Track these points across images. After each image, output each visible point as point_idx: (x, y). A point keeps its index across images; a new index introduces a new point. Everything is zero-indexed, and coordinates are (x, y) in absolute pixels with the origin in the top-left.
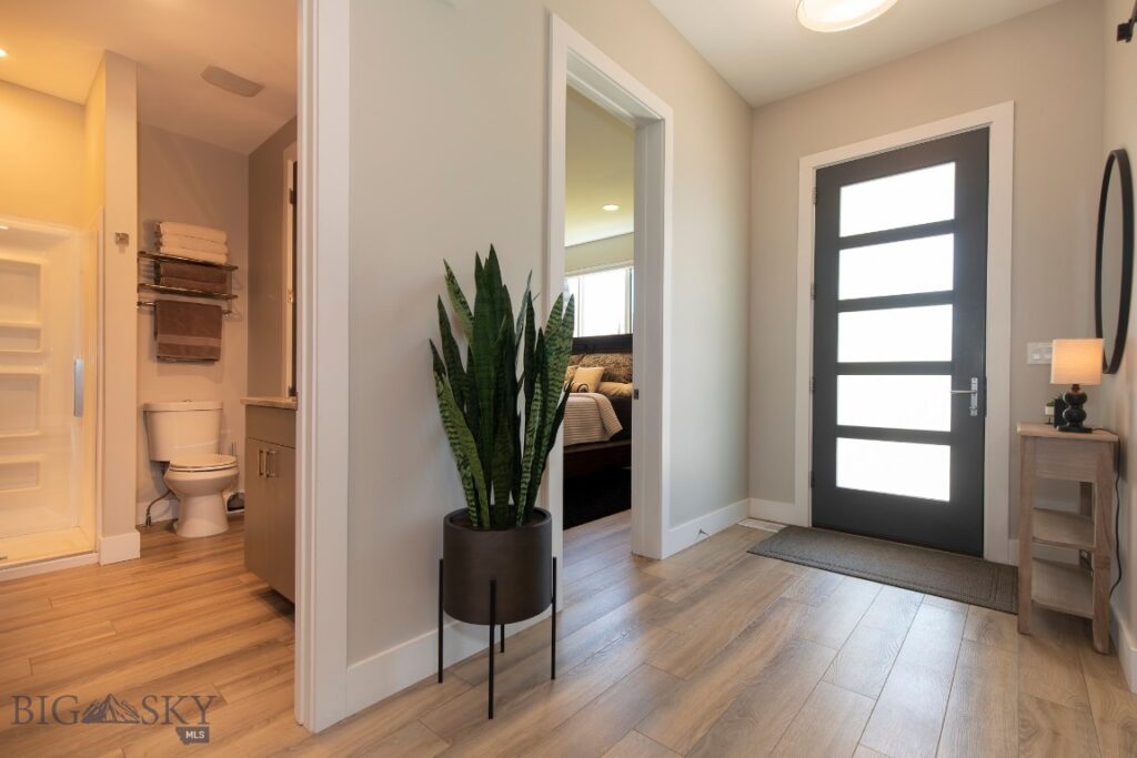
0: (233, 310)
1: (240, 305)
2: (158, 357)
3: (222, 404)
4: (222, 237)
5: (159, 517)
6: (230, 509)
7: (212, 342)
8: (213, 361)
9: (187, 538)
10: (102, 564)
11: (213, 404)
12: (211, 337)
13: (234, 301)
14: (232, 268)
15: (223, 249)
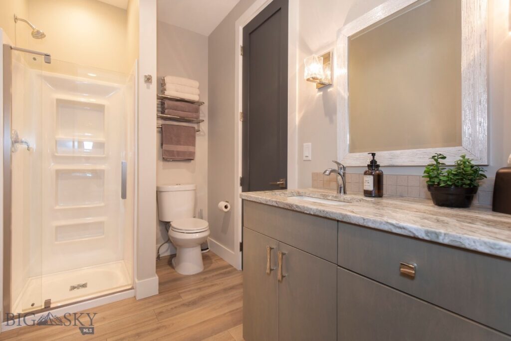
0: (200, 129)
1: (204, 127)
2: (163, 158)
3: (196, 186)
4: (196, 84)
5: (164, 252)
6: (202, 250)
7: (191, 149)
8: (190, 160)
9: (182, 275)
10: (137, 299)
11: (191, 187)
12: (190, 145)
13: (201, 124)
14: (201, 104)
15: (198, 91)
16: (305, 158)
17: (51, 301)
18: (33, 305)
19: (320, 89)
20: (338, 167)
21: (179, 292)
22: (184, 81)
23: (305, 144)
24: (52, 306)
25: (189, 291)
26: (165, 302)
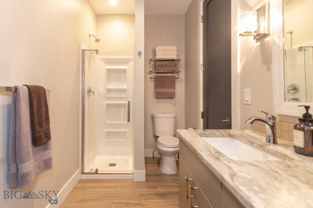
0: (179, 77)
1: (182, 75)
2: (156, 97)
3: (176, 115)
5: (157, 155)
7: (172, 90)
8: (172, 98)
9: (163, 173)
10: (134, 181)
11: (172, 115)
12: (172, 88)
13: (180, 73)
14: (179, 60)
15: (176, 53)
16: (246, 102)
17: (99, 170)
18: (91, 170)
19: (258, 40)
20: (267, 116)
21: (157, 184)
22: (167, 48)
23: (245, 90)
24: (99, 172)
25: (163, 185)
26: (147, 188)
